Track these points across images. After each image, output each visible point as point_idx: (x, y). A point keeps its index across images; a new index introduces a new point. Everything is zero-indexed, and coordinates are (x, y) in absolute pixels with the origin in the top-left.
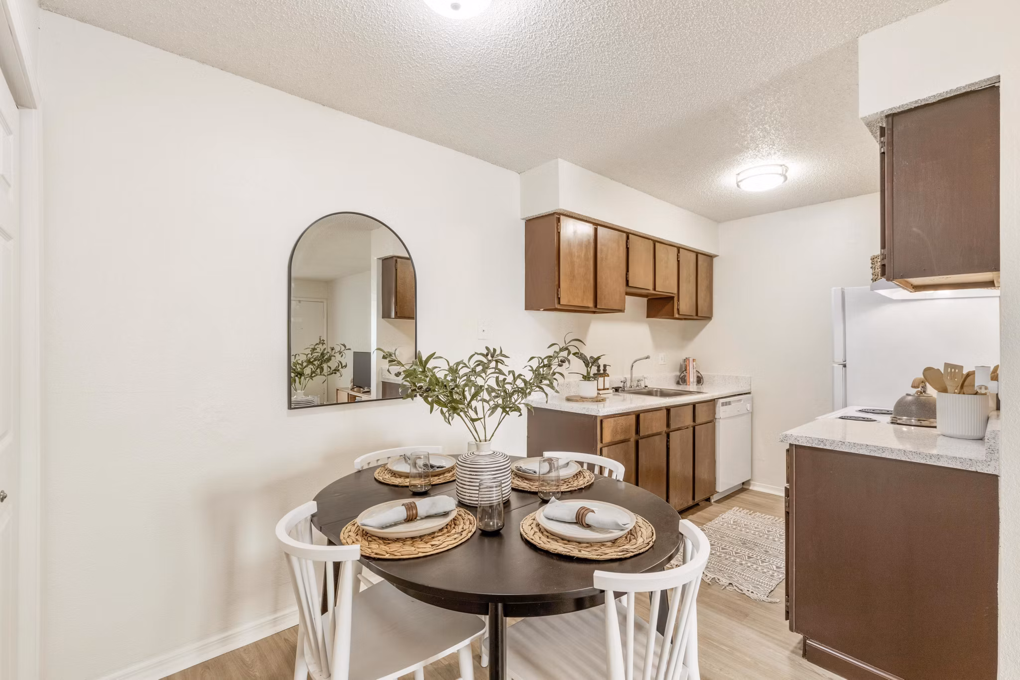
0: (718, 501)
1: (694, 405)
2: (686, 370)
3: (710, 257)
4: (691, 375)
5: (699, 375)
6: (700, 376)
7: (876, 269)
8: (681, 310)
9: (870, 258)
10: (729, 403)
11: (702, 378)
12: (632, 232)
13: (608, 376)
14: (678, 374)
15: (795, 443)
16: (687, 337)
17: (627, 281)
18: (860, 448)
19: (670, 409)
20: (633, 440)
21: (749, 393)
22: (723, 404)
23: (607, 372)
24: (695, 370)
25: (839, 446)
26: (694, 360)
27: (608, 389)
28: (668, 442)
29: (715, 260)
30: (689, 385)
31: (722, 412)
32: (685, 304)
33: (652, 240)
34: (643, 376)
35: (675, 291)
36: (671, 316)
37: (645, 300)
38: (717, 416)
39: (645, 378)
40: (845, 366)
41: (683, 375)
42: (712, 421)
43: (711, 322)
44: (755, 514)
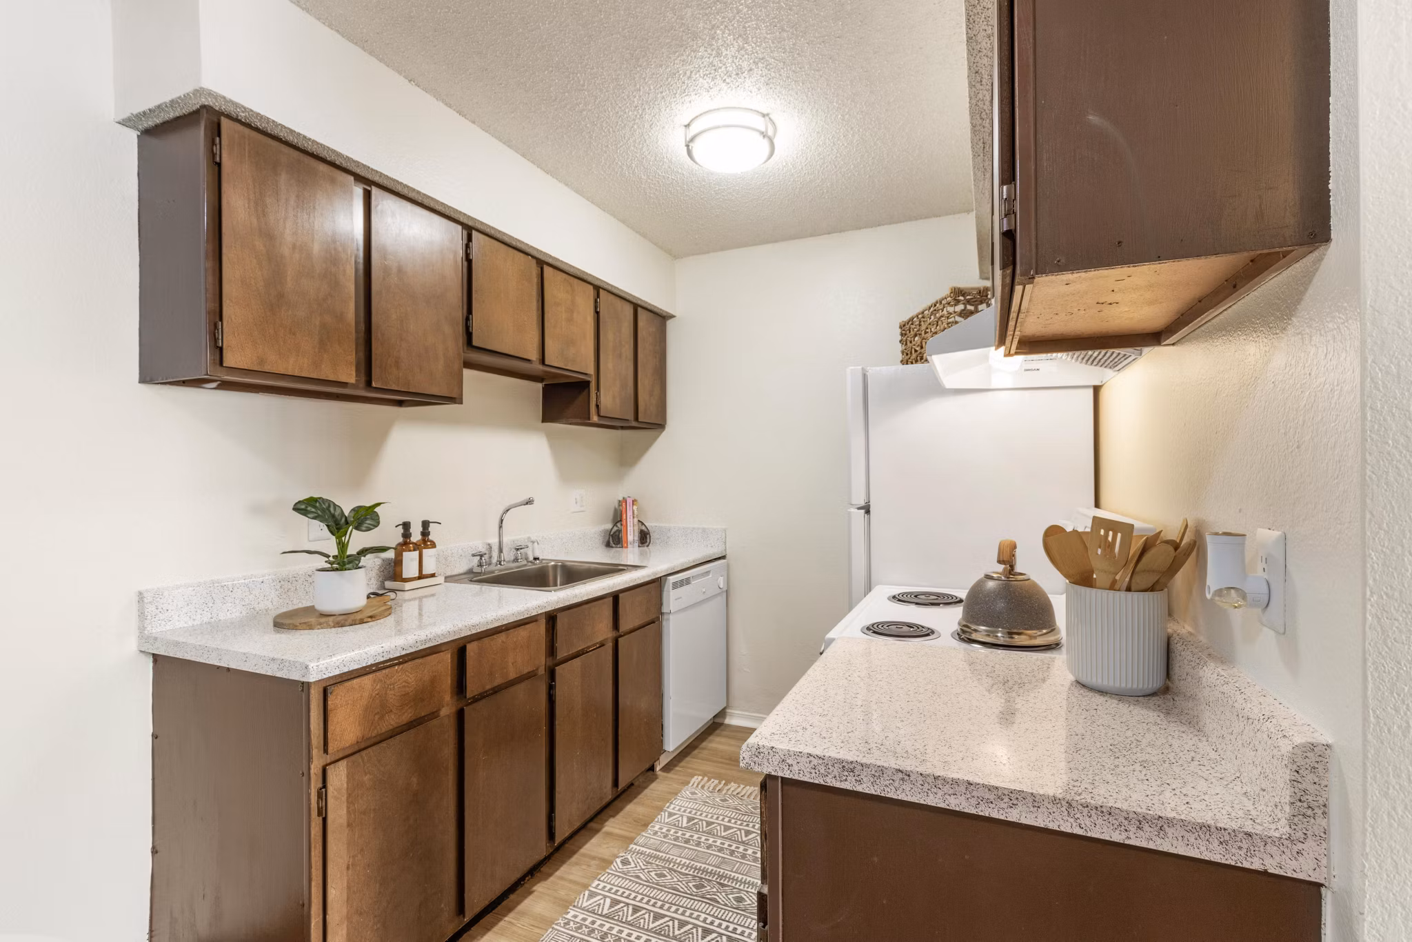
0: (667, 768)
1: (615, 597)
2: (621, 521)
3: (662, 318)
4: (630, 529)
5: (643, 528)
6: (646, 530)
7: (908, 343)
8: (602, 407)
9: (899, 326)
10: (687, 581)
11: (649, 533)
12: (479, 226)
13: (433, 545)
14: (609, 526)
15: (780, 774)
16: (627, 460)
17: (469, 335)
18: (951, 791)
19: (556, 616)
20: (447, 711)
21: (723, 557)
22: (676, 585)
23: (431, 537)
24: (636, 520)
25: (896, 784)
26: (634, 502)
27: (433, 575)
28: (551, 688)
29: (670, 323)
30: (627, 547)
31: (673, 599)
32: (610, 397)
33: (533, 257)
34: (529, 538)
35: (591, 370)
36: (584, 419)
37: (539, 386)
38: (665, 610)
39: (533, 542)
40: (868, 512)
41: (615, 528)
42: (654, 622)
43: (664, 433)
44: (729, 787)
